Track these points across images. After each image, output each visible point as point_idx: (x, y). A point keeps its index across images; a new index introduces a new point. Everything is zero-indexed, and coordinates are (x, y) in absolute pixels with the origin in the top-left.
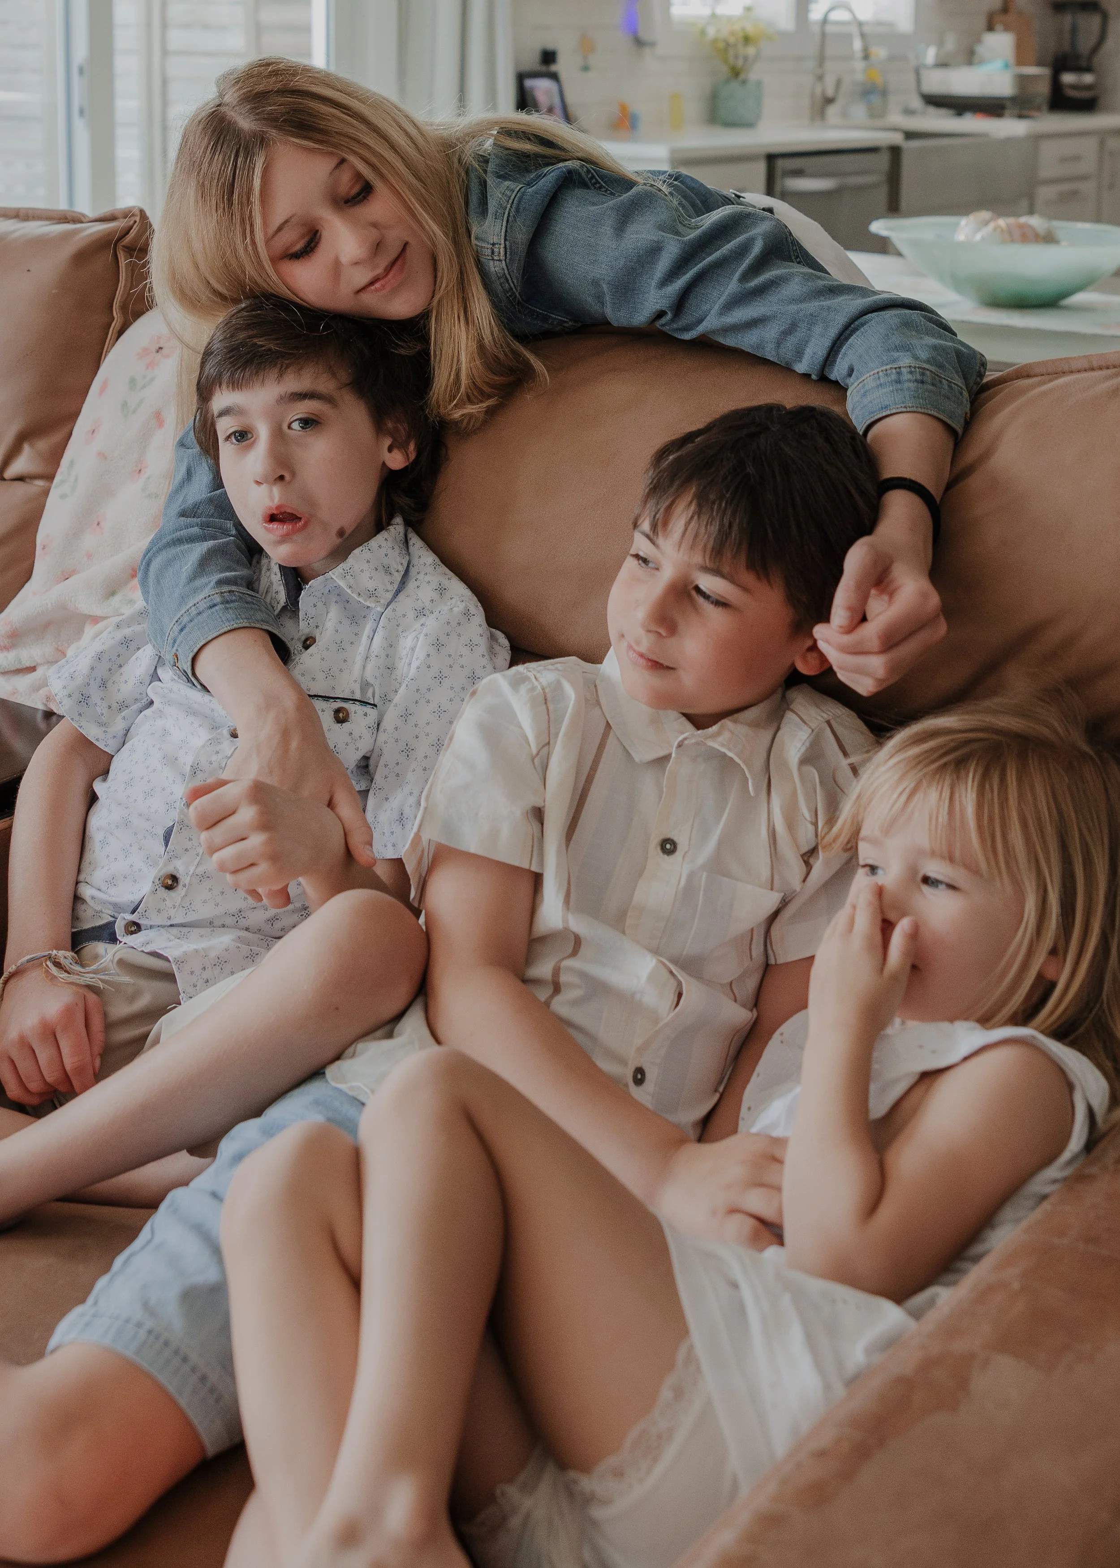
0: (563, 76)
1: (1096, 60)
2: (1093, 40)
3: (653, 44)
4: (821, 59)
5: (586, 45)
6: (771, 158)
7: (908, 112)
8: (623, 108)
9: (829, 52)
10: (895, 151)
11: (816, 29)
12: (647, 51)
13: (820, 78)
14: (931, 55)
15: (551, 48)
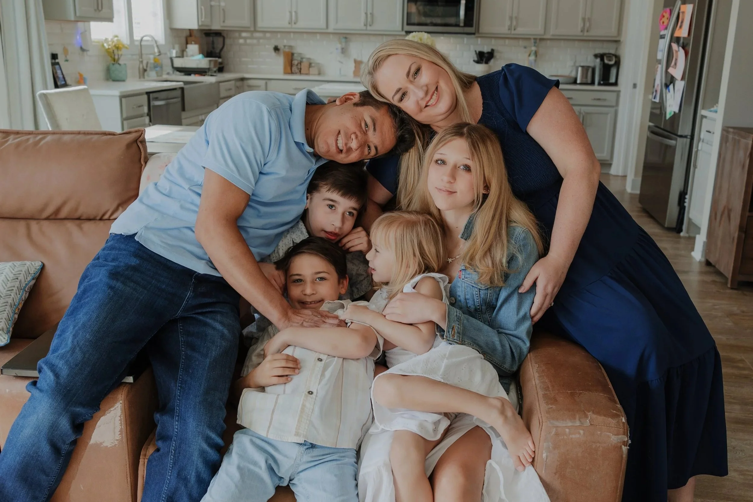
0: (61, 63)
1: (222, 53)
2: (220, 46)
3: (87, 51)
4: (141, 55)
5: (66, 51)
6: (148, 93)
7: (168, 74)
8: (81, 75)
9: (143, 52)
10: (182, 89)
11: (137, 43)
12: (85, 53)
13: (142, 62)
14: (174, 53)
15: (54, 52)
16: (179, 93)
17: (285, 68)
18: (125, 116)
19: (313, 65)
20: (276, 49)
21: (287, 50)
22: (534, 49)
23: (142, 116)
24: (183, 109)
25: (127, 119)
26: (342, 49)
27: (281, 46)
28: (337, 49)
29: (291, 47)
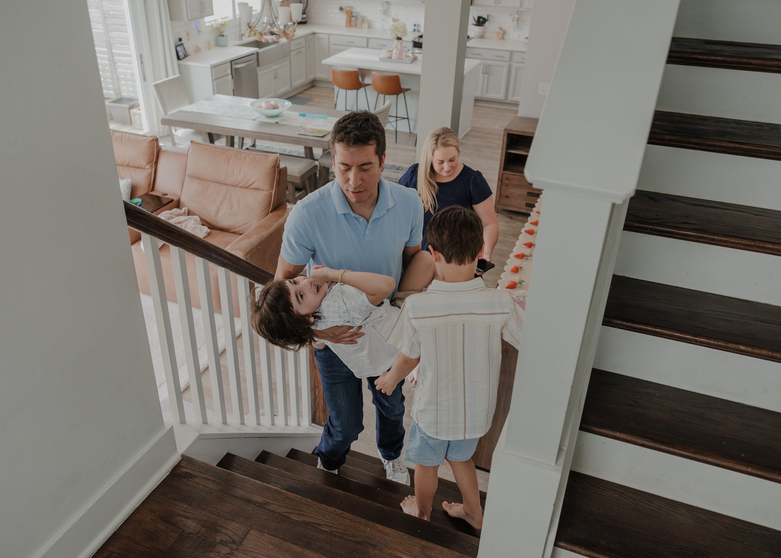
0: (184, 43)
1: (306, 11)
3: (202, 32)
4: (240, 26)
5: (188, 34)
6: (231, 62)
8: (198, 47)
10: (257, 53)
11: (238, 17)
13: (240, 30)
15: (180, 37)
16: (255, 56)
17: (347, 23)
18: (214, 78)
19: (365, 21)
20: (341, 9)
21: (348, 9)
22: (516, 16)
23: (227, 75)
24: (258, 65)
25: (216, 79)
26: (384, 11)
27: (343, 7)
28: (380, 11)
29: (352, 8)
